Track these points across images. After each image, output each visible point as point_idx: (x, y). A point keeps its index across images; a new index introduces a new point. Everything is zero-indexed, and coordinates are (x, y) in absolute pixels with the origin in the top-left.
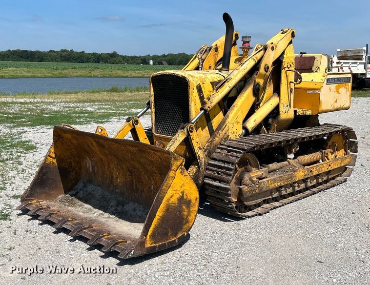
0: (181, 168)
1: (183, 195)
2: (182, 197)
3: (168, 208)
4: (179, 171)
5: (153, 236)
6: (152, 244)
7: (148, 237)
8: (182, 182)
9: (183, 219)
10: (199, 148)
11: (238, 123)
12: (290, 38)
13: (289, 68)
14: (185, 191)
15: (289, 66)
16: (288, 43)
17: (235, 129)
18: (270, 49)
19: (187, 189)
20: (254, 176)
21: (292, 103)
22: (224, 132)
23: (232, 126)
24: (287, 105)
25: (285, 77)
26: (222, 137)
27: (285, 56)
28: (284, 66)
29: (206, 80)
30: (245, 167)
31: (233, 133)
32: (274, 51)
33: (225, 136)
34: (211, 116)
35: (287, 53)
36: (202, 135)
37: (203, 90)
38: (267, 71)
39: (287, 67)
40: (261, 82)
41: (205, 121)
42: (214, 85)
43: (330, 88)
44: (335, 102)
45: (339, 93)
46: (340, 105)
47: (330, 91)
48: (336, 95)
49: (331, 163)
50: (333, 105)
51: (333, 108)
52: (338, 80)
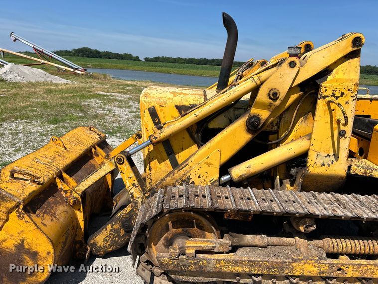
0: (18, 211)
1: (23, 243)
2: (22, 245)
4: (14, 214)
8: (22, 228)
10: (134, 185)
11: (209, 165)
12: (347, 48)
13: (337, 98)
14: (28, 240)
15: (338, 94)
16: (341, 55)
17: (202, 172)
18: (285, 66)
19: (31, 238)
20: (191, 245)
21: (343, 154)
22: (182, 172)
23: (198, 167)
24: (328, 156)
25: (325, 112)
26: (178, 178)
27: (329, 78)
28: (325, 94)
29: (169, 102)
30: (185, 229)
31: (199, 177)
32: (296, 69)
33: (183, 178)
34: (175, 148)
35: (338, 74)
36: (160, 169)
37: (160, 115)
38: (275, 100)
39: (333, 95)
40: (264, 114)
41: (164, 154)
42: (183, 110)
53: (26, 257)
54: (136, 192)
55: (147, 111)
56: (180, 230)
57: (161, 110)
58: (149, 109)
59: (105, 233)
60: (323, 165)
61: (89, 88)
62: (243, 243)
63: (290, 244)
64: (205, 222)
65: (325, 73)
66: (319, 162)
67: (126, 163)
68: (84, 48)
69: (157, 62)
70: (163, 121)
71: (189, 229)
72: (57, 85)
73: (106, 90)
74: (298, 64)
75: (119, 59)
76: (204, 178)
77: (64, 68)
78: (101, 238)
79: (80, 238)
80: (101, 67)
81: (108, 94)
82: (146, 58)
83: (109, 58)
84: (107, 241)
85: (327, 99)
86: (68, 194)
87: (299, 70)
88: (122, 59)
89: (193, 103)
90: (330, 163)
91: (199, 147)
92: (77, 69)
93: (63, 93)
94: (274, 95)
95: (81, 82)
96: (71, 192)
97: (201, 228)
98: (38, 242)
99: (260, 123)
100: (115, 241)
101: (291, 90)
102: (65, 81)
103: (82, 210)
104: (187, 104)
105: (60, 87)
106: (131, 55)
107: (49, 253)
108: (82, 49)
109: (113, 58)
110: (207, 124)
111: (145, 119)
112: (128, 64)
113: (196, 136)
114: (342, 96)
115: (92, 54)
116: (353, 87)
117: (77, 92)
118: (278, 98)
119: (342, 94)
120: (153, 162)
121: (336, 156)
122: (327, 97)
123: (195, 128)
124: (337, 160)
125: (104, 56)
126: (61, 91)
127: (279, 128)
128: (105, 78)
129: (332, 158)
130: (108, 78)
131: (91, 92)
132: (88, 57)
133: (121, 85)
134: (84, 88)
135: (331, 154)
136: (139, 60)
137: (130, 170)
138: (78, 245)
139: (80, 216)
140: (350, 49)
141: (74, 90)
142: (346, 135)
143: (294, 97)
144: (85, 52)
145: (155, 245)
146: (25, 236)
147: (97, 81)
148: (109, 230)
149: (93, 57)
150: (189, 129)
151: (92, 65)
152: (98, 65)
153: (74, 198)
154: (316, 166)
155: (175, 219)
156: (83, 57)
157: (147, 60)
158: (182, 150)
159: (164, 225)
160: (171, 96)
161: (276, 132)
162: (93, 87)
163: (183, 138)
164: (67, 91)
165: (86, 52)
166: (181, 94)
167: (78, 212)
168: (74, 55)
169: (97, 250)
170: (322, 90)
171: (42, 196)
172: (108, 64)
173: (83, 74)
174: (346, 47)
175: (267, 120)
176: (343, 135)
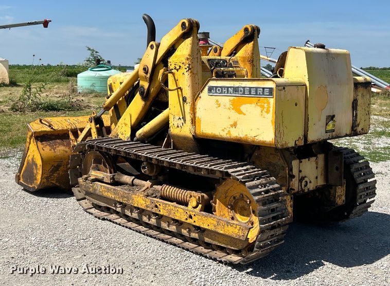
0: (33, 138)
1: (33, 158)
3: (28, 163)
4: (32, 140)
6: (22, 181)
7: (21, 175)
8: (34, 149)
9: (34, 176)
11: (126, 125)
12: (179, 31)
13: (178, 70)
15: (178, 68)
16: (176, 38)
17: (123, 130)
21: (188, 117)
23: (121, 126)
24: (180, 118)
25: (173, 81)
26: (114, 134)
27: (173, 55)
28: (171, 68)
29: (118, 80)
30: (97, 165)
31: (122, 134)
32: (154, 50)
33: (116, 135)
37: (114, 89)
39: (175, 68)
40: (146, 85)
43: (217, 101)
44: (232, 126)
45: (240, 112)
46: (245, 134)
47: (217, 106)
48: (235, 116)
49: (194, 213)
50: (228, 129)
51: (228, 135)
52: (236, 90)
53: (34, 167)
55: (108, 87)
56: (95, 165)
58: (109, 85)
60: (178, 126)
62: (121, 180)
66: (176, 125)
67: (93, 121)
71: (99, 165)
76: (124, 135)
85: (172, 71)
90: (182, 125)
94: (144, 70)
98: (37, 158)
101: (158, 66)
107: (40, 165)
114: (180, 69)
116: (185, 61)
118: (148, 72)
119: (180, 67)
121: (184, 118)
122: (173, 69)
124: (185, 123)
129: (182, 120)
137: (94, 127)
140: (181, 32)
142: (187, 101)
143: (161, 72)
154: (174, 127)
155: (95, 158)
170: (169, 65)
174: (177, 31)
175: (148, 89)
176: (185, 101)
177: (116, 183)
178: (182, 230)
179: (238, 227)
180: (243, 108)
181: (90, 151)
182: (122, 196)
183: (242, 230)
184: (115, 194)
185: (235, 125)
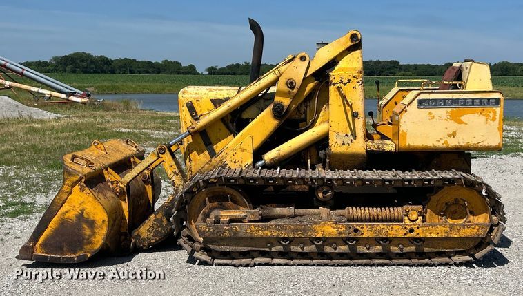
0: (80, 184)
1: (83, 213)
2: (82, 215)
3: (63, 222)
4: (77, 187)
5: (44, 245)
6: (43, 253)
7: (38, 245)
8: (82, 200)
9: (83, 239)
10: (175, 173)
11: (243, 150)
12: (347, 43)
13: (345, 84)
14: (87, 210)
15: (345, 81)
16: (342, 49)
17: (237, 157)
18: (297, 60)
19: (90, 208)
20: (225, 215)
21: (360, 133)
22: (218, 159)
23: (232, 153)
24: (347, 135)
25: (337, 96)
26: (215, 164)
27: (337, 68)
28: (334, 81)
29: (204, 97)
30: (220, 203)
31: (235, 162)
32: (307, 62)
33: (220, 164)
34: (212, 139)
35: (342, 64)
36: (200, 160)
37: (197, 109)
38: (293, 88)
39: (342, 82)
40: (286, 102)
41: (203, 145)
42: (217, 103)
43: (430, 113)
44: (450, 136)
45: (460, 122)
46: (467, 142)
47: (430, 118)
48: (453, 126)
49: (416, 226)
50: (445, 140)
51: (445, 145)
52: (455, 102)
53: (85, 226)
54: (177, 179)
55: (185, 106)
56: (216, 204)
57: (198, 105)
58: (187, 104)
59: (149, 224)
60: (344, 144)
61: (102, 124)
62: (272, 214)
63: (315, 214)
64: (238, 197)
65: (333, 63)
66: (340, 142)
67: (167, 152)
68: (77, 54)
69: (234, 74)
70: (199, 114)
71: (224, 203)
72: (42, 122)
73: (131, 126)
74: (308, 58)
75: (154, 73)
76: (239, 163)
77: (47, 92)
78: (144, 230)
79: (124, 230)
80: (115, 91)
81: (136, 131)
82: (212, 68)
83: (132, 72)
84: (150, 232)
85: (337, 85)
86: (115, 185)
87: (310, 62)
88: (159, 73)
89: (226, 96)
90: (350, 142)
91: (234, 136)
92: (73, 94)
93: (57, 133)
94: (291, 84)
95: (84, 116)
96: (117, 183)
97: (235, 202)
98: (95, 211)
99: (283, 109)
100: (159, 232)
101: (306, 80)
102: (53, 115)
103: (126, 200)
104: (221, 97)
105: (49, 125)
106: (177, 63)
107: (104, 221)
108: (72, 56)
109: (140, 72)
110: (241, 115)
111: (184, 113)
112: (172, 82)
113: (230, 126)
114: (349, 82)
115: (92, 66)
116: (357, 74)
117: (81, 130)
118: (295, 87)
119: (349, 81)
120: (193, 154)
121: (354, 135)
122: (337, 83)
123: (230, 118)
124: (355, 140)
125: (120, 67)
126: (52, 129)
127: (306, 115)
128: (127, 107)
129: (351, 138)
130: (133, 107)
131: (105, 129)
132: (85, 72)
133: (159, 118)
134: (93, 125)
135: (349, 134)
136: (198, 74)
137: (171, 159)
138: (123, 237)
139: (125, 206)
140: (350, 44)
141: (75, 128)
142: (359, 116)
143: (310, 86)
144: (78, 61)
145: (195, 222)
146: (84, 206)
147: (112, 113)
148: (152, 220)
149: (95, 72)
150: (223, 119)
151: (96, 88)
152: (108, 88)
153: (121, 187)
154: (337, 146)
155: (211, 195)
156: (74, 72)
157: (212, 71)
158: (219, 140)
159: (201, 201)
160: (207, 92)
161: (305, 120)
162: (108, 122)
163: (220, 129)
164: (63, 129)
165: (82, 61)
166: (216, 90)
167: (123, 203)
168: (56, 69)
169: (141, 243)
170: (332, 78)
171: (94, 180)
172: (130, 84)
173: (85, 103)
174: (345, 42)
175: (289, 106)
176: (357, 116)
177: (265, 219)
178: (391, 248)
179: (477, 227)
180: (464, 118)
181: (205, 188)
182: (293, 231)
183: (482, 228)
184: (278, 230)
185: (454, 134)
